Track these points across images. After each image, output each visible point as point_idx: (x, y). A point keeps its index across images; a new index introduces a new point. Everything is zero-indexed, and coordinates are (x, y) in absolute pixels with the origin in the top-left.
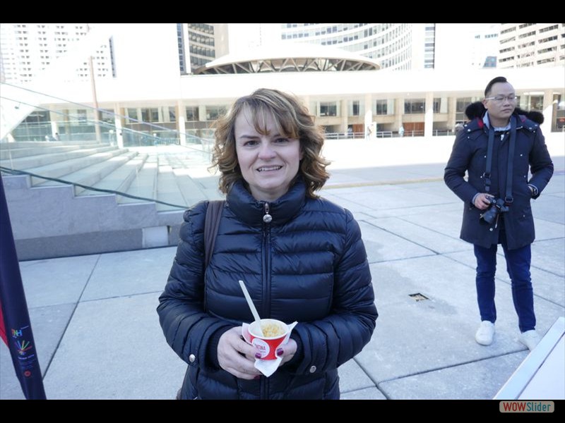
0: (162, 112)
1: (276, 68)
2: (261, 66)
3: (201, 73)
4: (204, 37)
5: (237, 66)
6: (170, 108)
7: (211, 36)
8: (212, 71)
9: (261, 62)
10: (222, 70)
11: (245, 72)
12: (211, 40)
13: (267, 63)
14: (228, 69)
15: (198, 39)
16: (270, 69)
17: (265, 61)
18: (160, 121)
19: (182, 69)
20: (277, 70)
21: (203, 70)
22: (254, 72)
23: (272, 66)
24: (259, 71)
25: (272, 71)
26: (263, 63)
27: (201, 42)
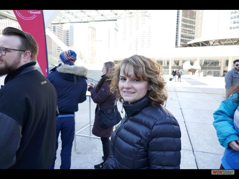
0: (164, 62)
1: (221, 43)
2: (214, 43)
3: (186, 46)
4: (190, 31)
5: (201, 43)
6: (167, 60)
7: (194, 30)
8: (190, 45)
9: (214, 41)
10: (194, 45)
11: (205, 46)
12: (193, 32)
13: (217, 41)
14: (197, 44)
15: (187, 32)
16: (218, 44)
17: (216, 40)
18: (163, 66)
19: (176, 45)
20: (221, 44)
21: (186, 45)
22: (210, 45)
23: (219, 42)
24: (212, 45)
25: (219, 45)
26: (215, 42)
27: (188, 33)
